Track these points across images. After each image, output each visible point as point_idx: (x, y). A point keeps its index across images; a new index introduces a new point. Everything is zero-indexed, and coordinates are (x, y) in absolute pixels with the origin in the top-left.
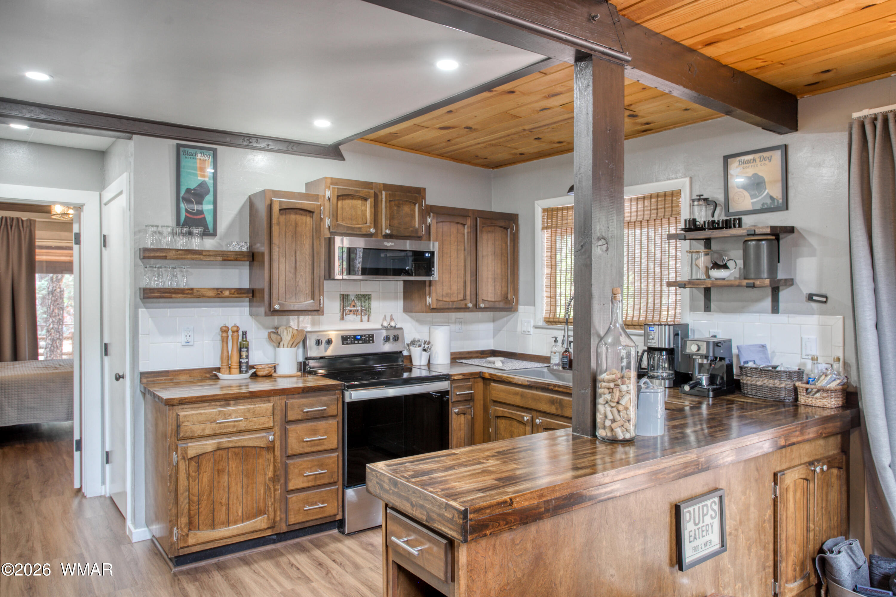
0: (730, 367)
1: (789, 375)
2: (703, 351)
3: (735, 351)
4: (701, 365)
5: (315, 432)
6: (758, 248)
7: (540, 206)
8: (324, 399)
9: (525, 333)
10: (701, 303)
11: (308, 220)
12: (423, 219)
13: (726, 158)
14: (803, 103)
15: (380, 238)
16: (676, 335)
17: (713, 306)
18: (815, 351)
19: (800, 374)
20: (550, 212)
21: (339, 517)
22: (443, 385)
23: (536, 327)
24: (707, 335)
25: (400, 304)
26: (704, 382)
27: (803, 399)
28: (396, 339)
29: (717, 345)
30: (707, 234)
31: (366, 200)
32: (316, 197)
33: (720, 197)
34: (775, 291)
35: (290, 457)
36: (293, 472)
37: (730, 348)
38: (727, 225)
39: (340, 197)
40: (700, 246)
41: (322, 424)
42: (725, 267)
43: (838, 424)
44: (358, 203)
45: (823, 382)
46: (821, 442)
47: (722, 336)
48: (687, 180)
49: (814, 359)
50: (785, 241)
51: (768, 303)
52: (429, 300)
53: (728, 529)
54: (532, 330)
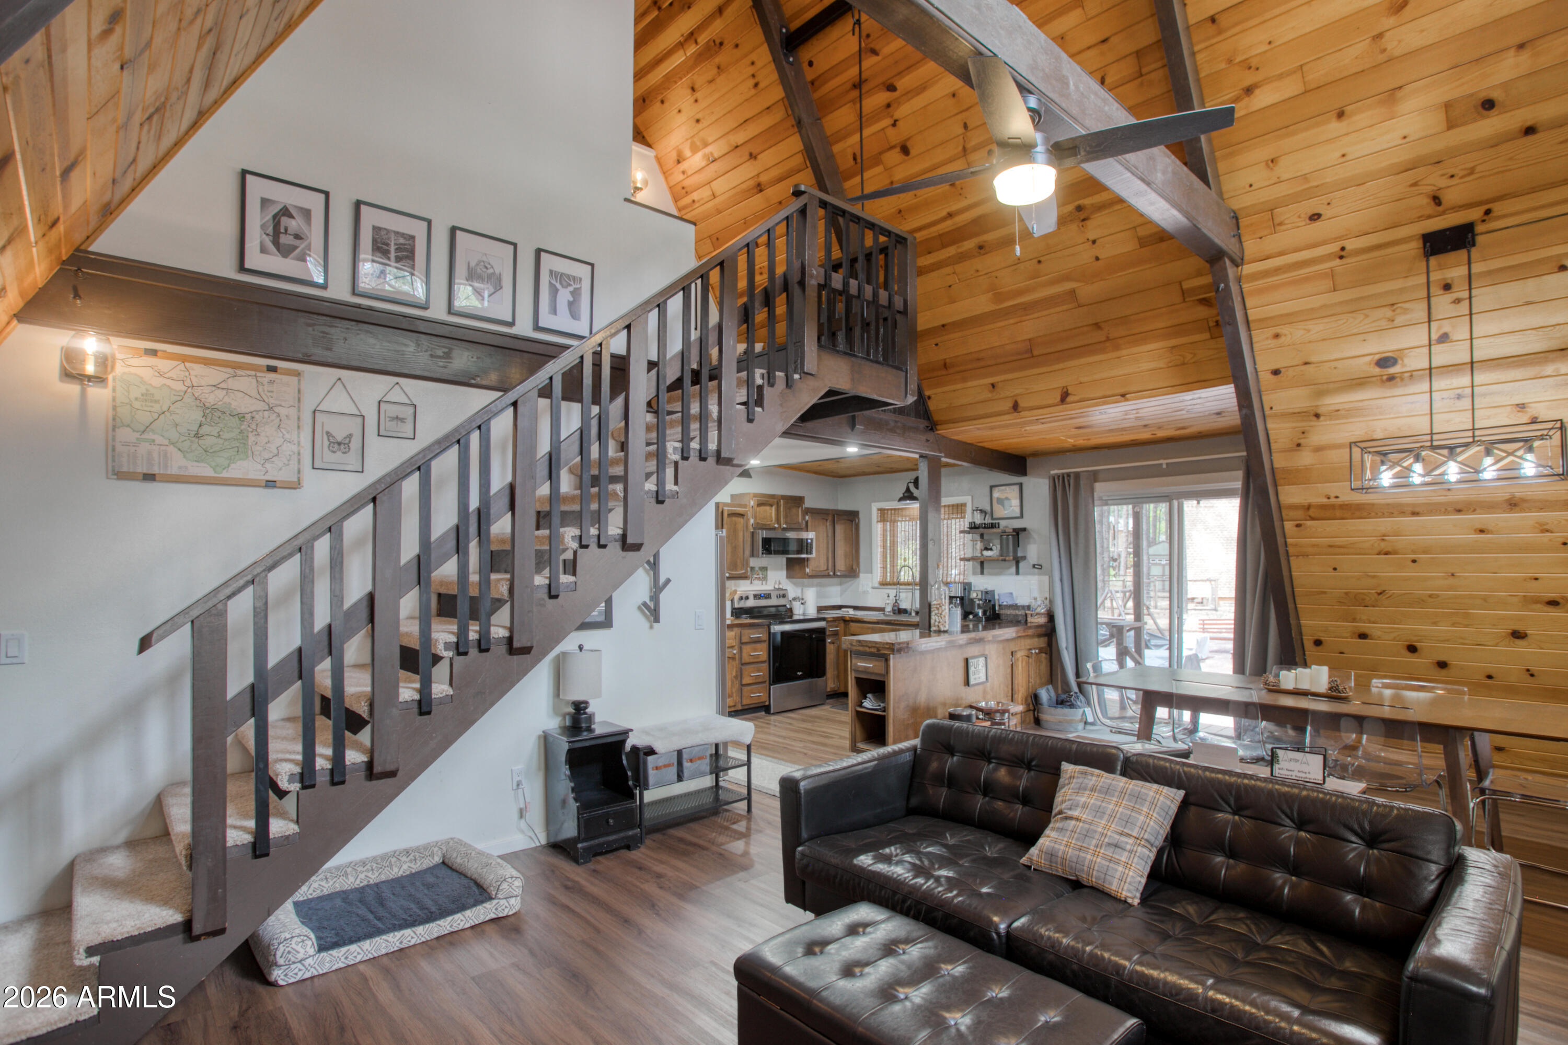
0: (994, 606)
1: (1023, 607)
2: (980, 597)
3: (997, 597)
4: (979, 605)
5: (755, 650)
6: (1007, 539)
7: (875, 507)
8: (760, 630)
9: (865, 592)
10: (979, 570)
11: (741, 520)
12: (804, 518)
13: (992, 487)
14: (1029, 461)
15: (780, 531)
16: (965, 589)
17: (985, 571)
18: (1036, 594)
19: (1029, 607)
20: (882, 511)
21: (767, 703)
22: (822, 624)
23: (873, 588)
24: (982, 588)
25: (784, 573)
26: (980, 614)
27: (1029, 619)
28: (784, 596)
29: (987, 593)
30: (981, 530)
31: (771, 506)
32: (745, 506)
33: (988, 508)
34: (1017, 563)
35: (743, 664)
36: (745, 673)
37: (994, 595)
38: (992, 526)
39: (759, 505)
40: (978, 537)
41: (758, 646)
42: (991, 549)
43: (1044, 629)
44: (768, 508)
45: (1039, 610)
46: (1036, 639)
47: (990, 589)
48: (970, 498)
49: (1035, 599)
50: (1022, 535)
51: (1013, 569)
52: (808, 570)
53: (989, 674)
54: (870, 590)
